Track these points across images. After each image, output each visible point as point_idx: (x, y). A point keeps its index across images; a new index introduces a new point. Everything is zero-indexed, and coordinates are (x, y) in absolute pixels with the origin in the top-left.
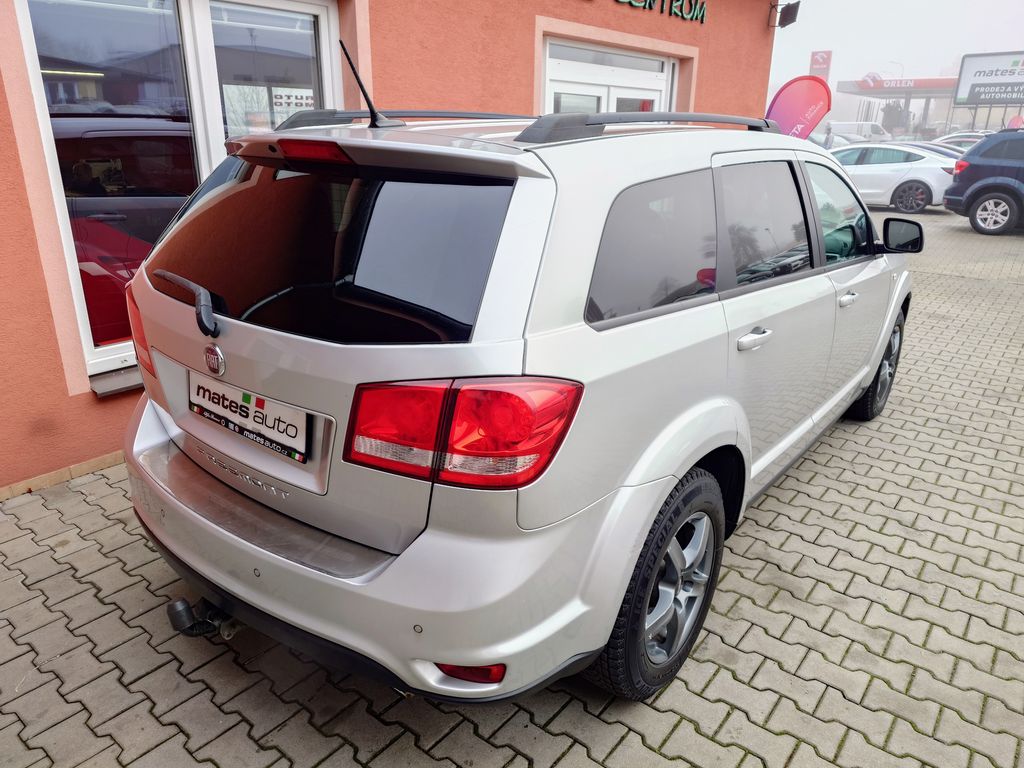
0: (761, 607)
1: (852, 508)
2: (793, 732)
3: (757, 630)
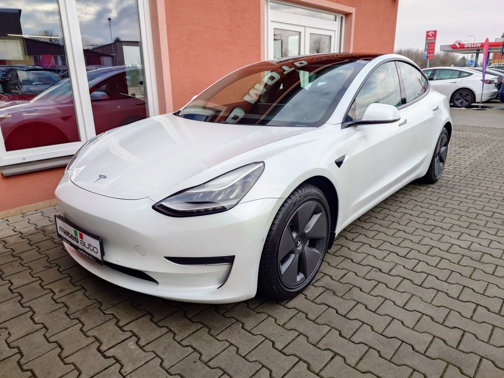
0: (365, 292)
1: (430, 238)
2: (375, 372)
3: (360, 306)
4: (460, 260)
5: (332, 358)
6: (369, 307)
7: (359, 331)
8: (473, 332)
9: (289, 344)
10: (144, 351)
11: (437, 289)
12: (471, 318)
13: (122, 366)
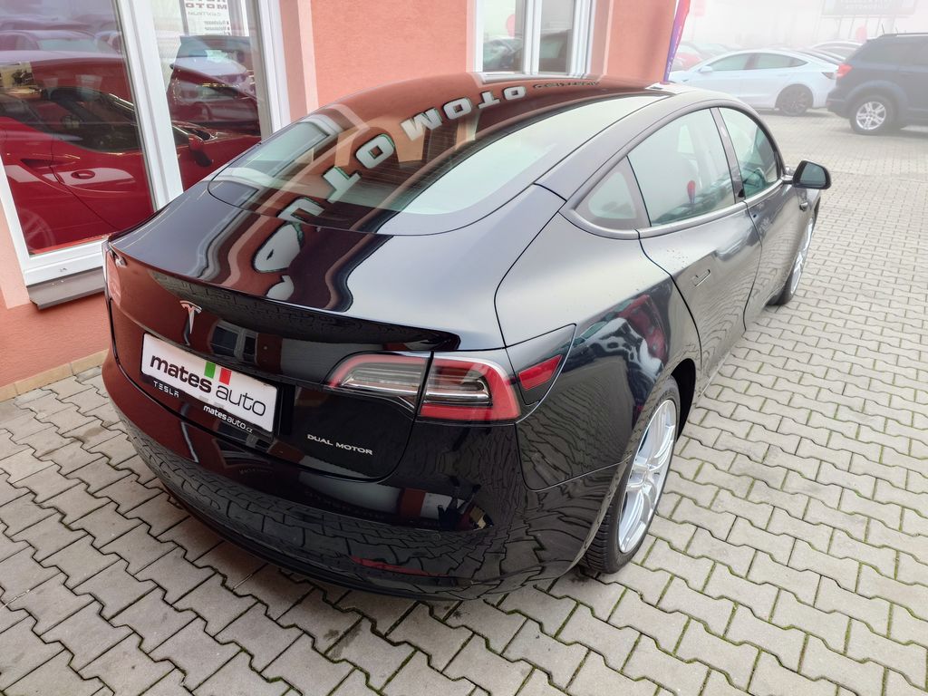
1: (803, 395)
2: (799, 626)
3: (742, 523)
4: (858, 434)
5: (734, 611)
6: (755, 524)
7: (754, 564)
8: (910, 552)
9: (663, 593)
10: (451, 627)
11: (841, 484)
12: (900, 529)
13: (429, 658)
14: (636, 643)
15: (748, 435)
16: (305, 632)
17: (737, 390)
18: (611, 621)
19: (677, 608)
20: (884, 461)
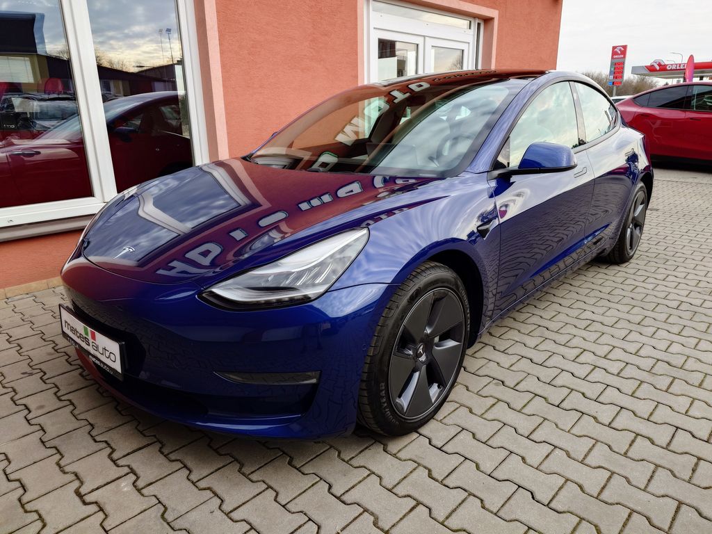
0: (476, 415)
1: (583, 338)
3: (464, 434)
4: (622, 370)
5: (412, 509)
6: (478, 436)
8: (624, 474)
9: (352, 488)
10: (143, 495)
12: (626, 453)
13: (106, 516)
14: (300, 527)
15: (511, 366)
16: (23, 486)
17: (522, 331)
18: (288, 506)
19: (358, 501)
20: (635, 395)
